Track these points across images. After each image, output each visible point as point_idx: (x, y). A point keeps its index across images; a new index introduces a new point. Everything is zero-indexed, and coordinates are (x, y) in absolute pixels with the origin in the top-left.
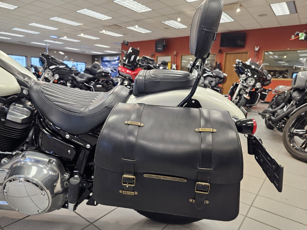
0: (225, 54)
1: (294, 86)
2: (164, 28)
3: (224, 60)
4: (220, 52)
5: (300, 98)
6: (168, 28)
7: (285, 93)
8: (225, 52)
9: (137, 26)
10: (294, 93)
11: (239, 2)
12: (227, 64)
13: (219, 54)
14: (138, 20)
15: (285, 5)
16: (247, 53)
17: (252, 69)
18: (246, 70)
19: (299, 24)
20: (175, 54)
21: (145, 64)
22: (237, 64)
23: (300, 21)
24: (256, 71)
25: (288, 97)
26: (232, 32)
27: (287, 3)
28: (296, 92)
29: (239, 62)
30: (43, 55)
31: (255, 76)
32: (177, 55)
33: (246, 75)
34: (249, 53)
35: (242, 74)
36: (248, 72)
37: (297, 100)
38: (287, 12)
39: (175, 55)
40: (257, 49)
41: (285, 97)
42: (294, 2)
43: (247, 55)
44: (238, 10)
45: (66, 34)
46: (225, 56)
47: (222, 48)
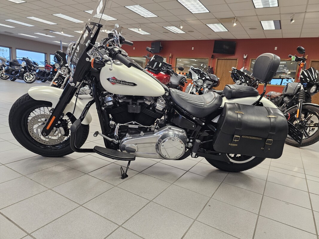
0: (217, 60)
1: (285, 93)
2: (163, 32)
3: (216, 65)
4: (213, 57)
5: (289, 102)
6: (168, 32)
7: (278, 98)
8: (217, 58)
9: (140, 29)
10: (285, 98)
11: (236, 18)
12: (219, 68)
13: (212, 59)
14: (142, 24)
15: (272, 22)
16: (237, 60)
17: (245, 75)
18: (240, 77)
19: (281, 37)
20: (170, 56)
21: (165, 69)
22: (233, 71)
23: (282, 36)
24: (248, 77)
25: (281, 101)
26: (224, 40)
27: (274, 21)
28: (286, 97)
29: (234, 70)
30: (58, 52)
31: (248, 82)
32: (172, 57)
33: (241, 80)
34: (238, 59)
35: (237, 80)
36: (243, 79)
37: (288, 103)
38: (273, 28)
39: (171, 57)
40: (245, 57)
41: (279, 101)
42: (280, 21)
43: (237, 61)
44: (235, 24)
45: (62, 30)
46: (216, 61)
47: (214, 54)
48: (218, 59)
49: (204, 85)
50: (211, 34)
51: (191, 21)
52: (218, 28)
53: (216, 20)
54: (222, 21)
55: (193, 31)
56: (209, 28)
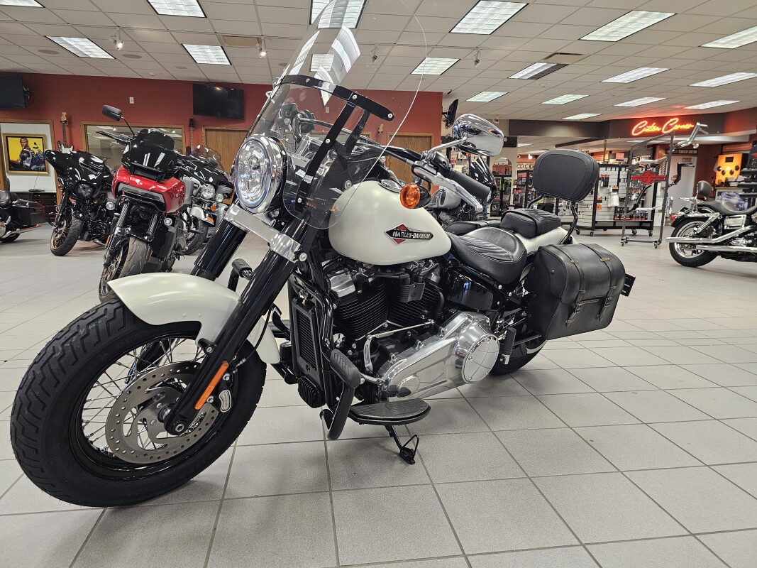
0: (203, 131)
2: (41, 51)
4: (192, 124)
8: (204, 126)
11: (263, 38)
13: (192, 128)
20: (64, 118)
26: (213, 82)
32: (69, 122)
39: (65, 122)
44: (263, 54)
46: (204, 135)
47: (197, 118)
48: (206, 130)
49: (217, 198)
50: (184, 68)
51: (145, 31)
52: (209, 57)
53: (215, 37)
54: (224, 41)
55: (140, 57)
56: (185, 53)
